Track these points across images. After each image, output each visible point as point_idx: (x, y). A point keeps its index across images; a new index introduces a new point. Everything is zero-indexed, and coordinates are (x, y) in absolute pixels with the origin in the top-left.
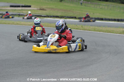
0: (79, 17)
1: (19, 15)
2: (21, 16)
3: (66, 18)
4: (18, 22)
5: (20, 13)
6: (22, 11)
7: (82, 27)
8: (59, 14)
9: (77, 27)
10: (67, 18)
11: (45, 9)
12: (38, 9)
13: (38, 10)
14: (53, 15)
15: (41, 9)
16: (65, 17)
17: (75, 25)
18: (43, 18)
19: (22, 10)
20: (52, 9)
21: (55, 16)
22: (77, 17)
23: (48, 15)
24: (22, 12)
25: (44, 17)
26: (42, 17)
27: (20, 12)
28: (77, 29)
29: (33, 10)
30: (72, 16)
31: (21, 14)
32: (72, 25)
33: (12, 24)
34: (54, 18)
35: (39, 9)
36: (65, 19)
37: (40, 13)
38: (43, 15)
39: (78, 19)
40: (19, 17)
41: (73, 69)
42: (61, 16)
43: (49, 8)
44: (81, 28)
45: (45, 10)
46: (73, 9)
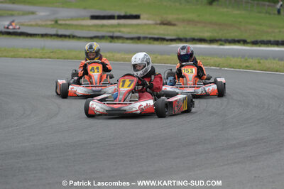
0: (253, 40)
1: (112, 37)
2: (116, 40)
5: (113, 32)
6: (118, 29)
7: (259, 63)
8: (206, 35)
9: (245, 65)
10: (225, 42)
11: (173, 22)
12: (157, 24)
13: (158, 26)
14: (193, 37)
15: (163, 23)
16: (220, 40)
17: (243, 60)
18: (168, 43)
19: (119, 25)
20: (189, 22)
21: (196, 38)
22: (248, 40)
23: (181, 37)
24: (119, 31)
25: (172, 40)
26: (165, 42)
27: (113, 30)
28: (247, 67)
29: (146, 24)
30: (236, 39)
31: (117, 34)
32: (235, 59)
34: (196, 44)
35: (159, 22)
36: (221, 45)
37: (162, 32)
38: (168, 37)
39: (250, 45)
40: (111, 42)
41: (235, 163)
42: (212, 38)
43: (183, 21)
44: (257, 65)
45: (174, 25)
46: (240, 22)
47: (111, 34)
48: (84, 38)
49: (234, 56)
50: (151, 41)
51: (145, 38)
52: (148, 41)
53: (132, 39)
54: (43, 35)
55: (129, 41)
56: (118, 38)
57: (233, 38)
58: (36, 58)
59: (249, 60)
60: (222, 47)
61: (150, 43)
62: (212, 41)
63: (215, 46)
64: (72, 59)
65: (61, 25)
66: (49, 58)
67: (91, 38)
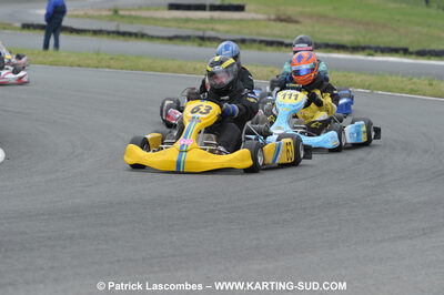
0: (418, 48)
1: (202, 39)
2: (208, 43)
3: (372, 52)
4: (198, 65)
5: (204, 31)
6: (210, 26)
7: (431, 85)
8: (346, 39)
9: (413, 86)
10: (376, 51)
11: (295, 18)
12: (270, 20)
13: (272, 23)
14: (326, 41)
15: (279, 19)
16: (369, 48)
17: (405, 79)
18: (289, 49)
19: (212, 19)
20: (320, 18)
21: (331, 42)
22: (411, 50)
24: (213, 29)
26: (284, 48)
27: (203, 26)
28: (412, 91)
29: (253, 20)
30: (393, 46)
31: (210, 34)
32: (394, 78)
33: (174, 72)
34: (330, 52)
35: (273, 17)
36: (369, 55)
37: (277, 32)
38: (287, 41)
39: (414, 57)
40: (200, 45)
42: (356, 44)
43: (311, 16)
44: (428, 88)
45: (296, 22)
46: (399, 21)
47: (201, 34)
48: (158, 38)
49: (391, 74)
50: (262, 46)
51: (254, 41)
52: (256, 45)
54: (96, 32)
56: (211, 39)
57: (387, 45)
58: (88, 66)
59: (415, 80)
60: (370, 58)
61: (259, 49)
62: (355, 49)
63: (360, 57)
64: (143, 70)
65: (123, 17)
66: (109, 67)
67: (170, 39)
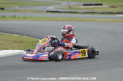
4: (94, 19)
13: (110, 8)
15: (112, 7)
18: (115, 14)
19: (94, 8)
23: (119, 12)
27: (92, 10)
29: (105, 7)
31: (94, 11)
33: (88, 21)
35: (110, 6)
37: (111, 10)
38: (115, 12)
40: (92, 14)
43: (120, 6)
45: (116, 7)
47: (92, 11)
48: (82, 13)
51: (106, 13)
52: (107, 14)
53: (101, 13)
54: (65, 12)
55: (100, 14)
56: (95, 13)
58: (65, 21)
64: (80, 21)
65: (72, 8)
66: (71, 21)
67: (85, 13)
